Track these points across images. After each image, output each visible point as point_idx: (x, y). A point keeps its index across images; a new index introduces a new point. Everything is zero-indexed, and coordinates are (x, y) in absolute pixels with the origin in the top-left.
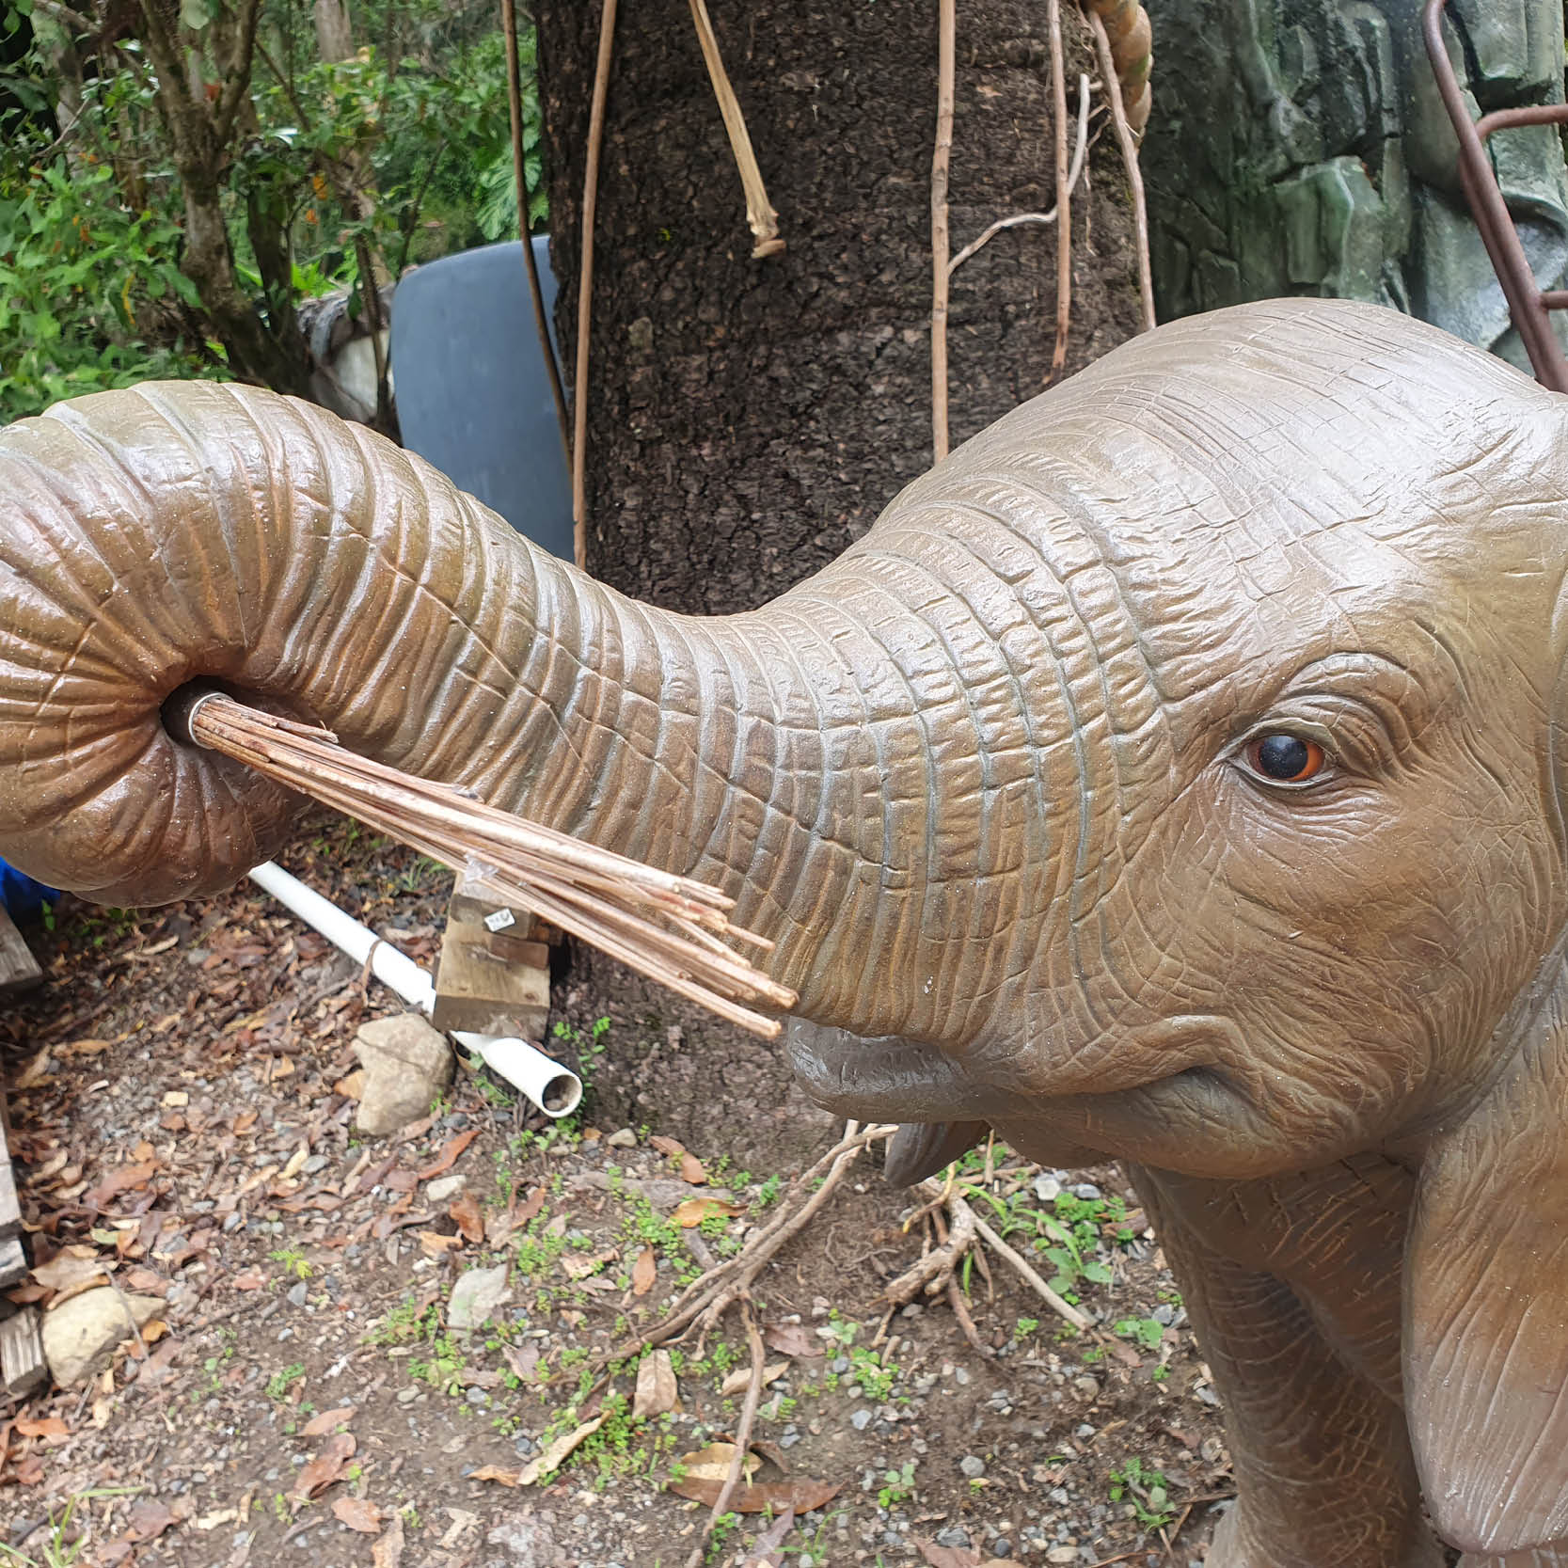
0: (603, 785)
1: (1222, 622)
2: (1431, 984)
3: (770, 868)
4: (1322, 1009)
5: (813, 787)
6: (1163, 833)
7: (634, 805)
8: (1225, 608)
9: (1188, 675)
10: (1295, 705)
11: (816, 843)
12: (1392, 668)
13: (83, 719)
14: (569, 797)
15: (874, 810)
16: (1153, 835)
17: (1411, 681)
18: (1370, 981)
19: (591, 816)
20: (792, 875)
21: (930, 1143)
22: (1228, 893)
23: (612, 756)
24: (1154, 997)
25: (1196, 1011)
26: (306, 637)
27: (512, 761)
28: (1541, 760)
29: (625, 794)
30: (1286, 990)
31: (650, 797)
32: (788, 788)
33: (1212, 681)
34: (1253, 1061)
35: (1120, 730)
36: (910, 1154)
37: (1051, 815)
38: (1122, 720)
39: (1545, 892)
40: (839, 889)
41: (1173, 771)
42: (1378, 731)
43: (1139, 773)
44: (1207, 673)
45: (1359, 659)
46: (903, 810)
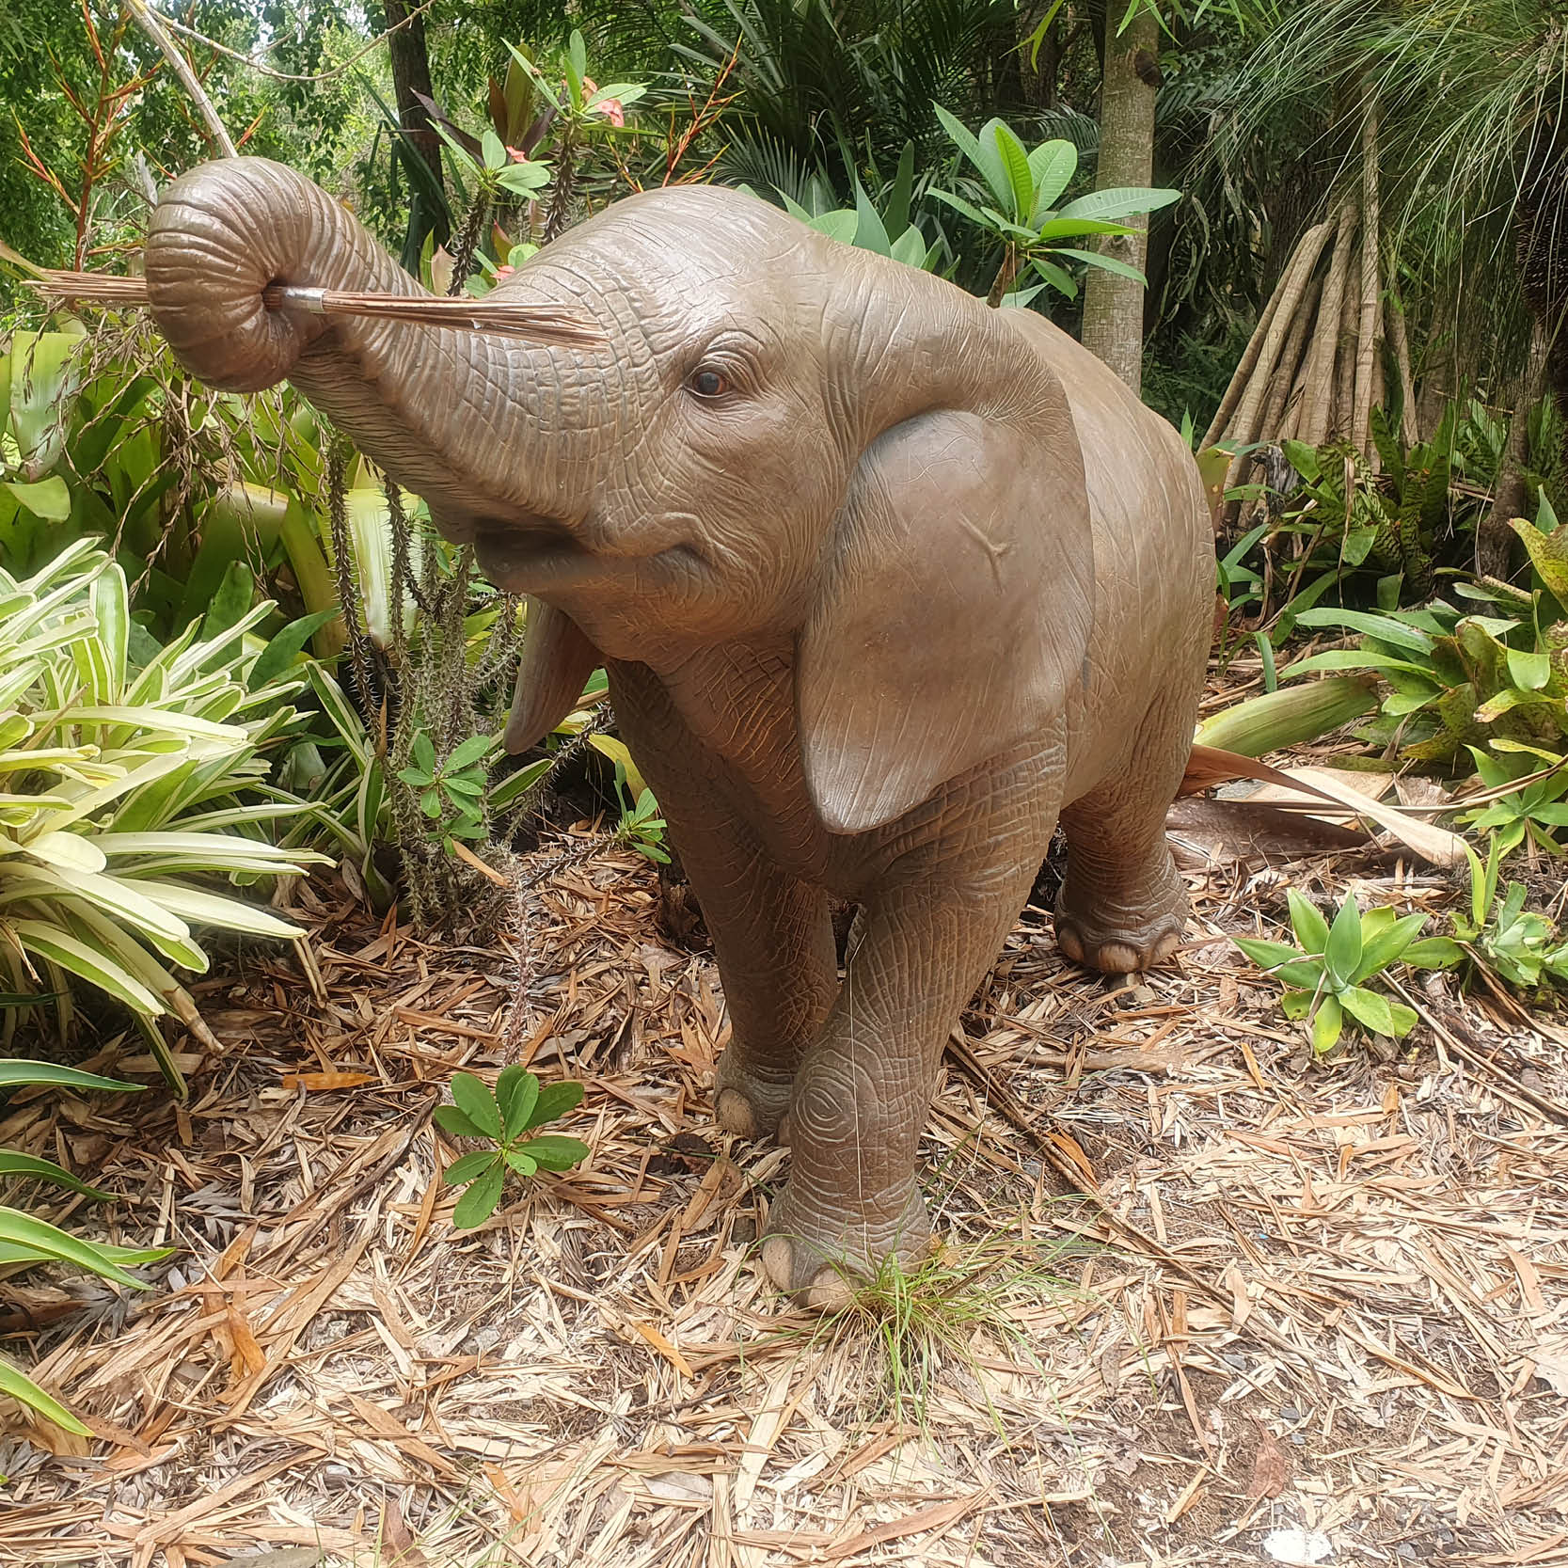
0: (422, 355)
1: (675, 318)
2: (785, 501)
3: (491, 412)
4: (739, 512)
5: (506, 375)
6: (659, 419)
7: (434, 368)
8: (676, 312)
9: (663, 342)
10: (711, 356)
11: (509, 403)
12: (752, 340)
13: (245, 285)
14: (409, 358)
15: (533, 391)
16: (655, 418)
17: (761, 347)
18: (758, 496)
19: (417, 370)
20: (499, 417)
21: (532, 715)
22: (689, 450)
23: (424, 343)
24: (662, 499)
25: (681, 510)
26: (318, 265)
27: (388, 336)
28: (824, 398)
29: (430, 362)
30: (720, 501)
31: (439, 366)
32: (495, 373)
33: (673, 346)
34: (709, 539)
35: (636, 365)
36: (520, 723)
37: (609, 401)
38: (636, 361)
39: (833, 468)
40: (520, 427)
41: (661, 388)
42: (749, 370)
43: (646, 386)
44: (670, 342)
45: (736, 334)
46: (546, 392)
